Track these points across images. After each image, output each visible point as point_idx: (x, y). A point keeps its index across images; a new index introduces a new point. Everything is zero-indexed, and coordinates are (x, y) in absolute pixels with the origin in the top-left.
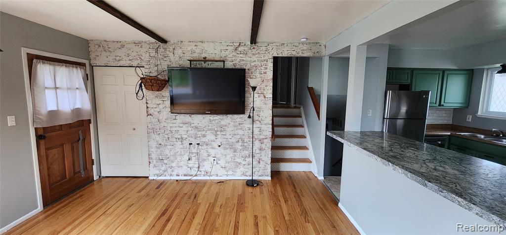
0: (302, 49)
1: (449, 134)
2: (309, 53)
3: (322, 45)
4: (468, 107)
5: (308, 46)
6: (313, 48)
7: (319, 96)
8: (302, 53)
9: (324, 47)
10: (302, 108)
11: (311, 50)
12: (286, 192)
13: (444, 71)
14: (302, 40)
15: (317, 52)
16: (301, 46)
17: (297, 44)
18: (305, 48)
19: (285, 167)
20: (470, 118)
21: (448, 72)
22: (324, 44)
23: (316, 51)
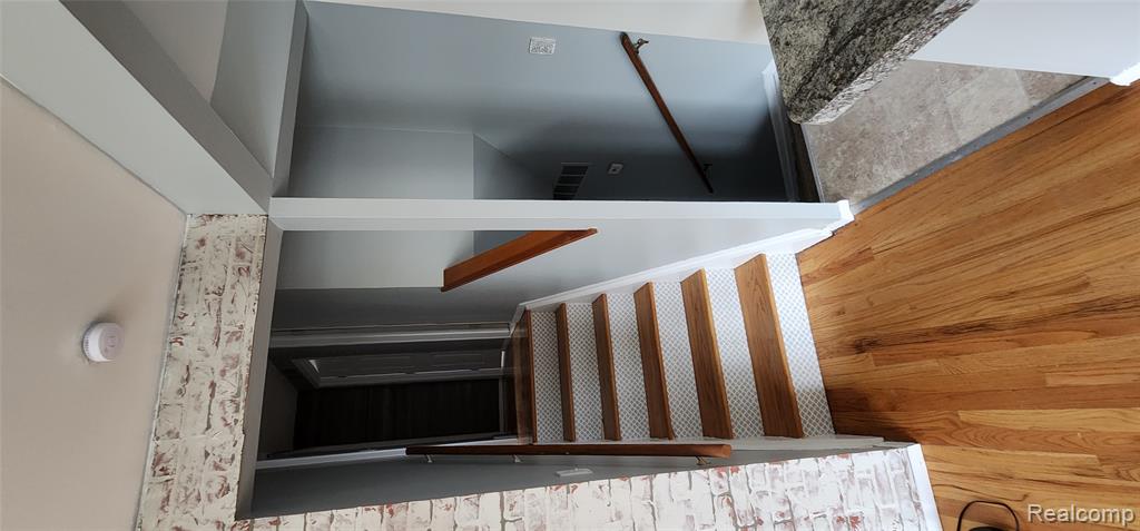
0: (209, 345)
2: (242, 300)
3: (201, 232)
5: (194, 308)
6: (212, 278)
7: (482, 237)
8: (236, 336)
9: (215, 223)
10: (529, 305)
11: (219, 292)
12: (1051, 381)
15: (240, 255)
16: (188, 351)
17: (177, 372)
18: (206, 325)
19: (804, 367)
22: (191, 222)
23: (233, 262)
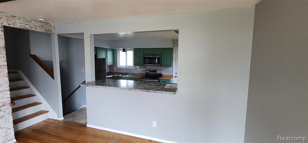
0: (34, 25)
1: (112, 76)
2: (42, 30)
3: (52, 26)
4: (114, 64)
5: (40, 24)
8: (36, 28)
9: (53, 28)
13: (106, 49)
14: (40, 19)
15: (49, 30)
16: (33, 22)
17: (30, 20)
18: (38, 25)
20: (115, 69)
21: (108, 50)
23: (48, 29)
